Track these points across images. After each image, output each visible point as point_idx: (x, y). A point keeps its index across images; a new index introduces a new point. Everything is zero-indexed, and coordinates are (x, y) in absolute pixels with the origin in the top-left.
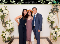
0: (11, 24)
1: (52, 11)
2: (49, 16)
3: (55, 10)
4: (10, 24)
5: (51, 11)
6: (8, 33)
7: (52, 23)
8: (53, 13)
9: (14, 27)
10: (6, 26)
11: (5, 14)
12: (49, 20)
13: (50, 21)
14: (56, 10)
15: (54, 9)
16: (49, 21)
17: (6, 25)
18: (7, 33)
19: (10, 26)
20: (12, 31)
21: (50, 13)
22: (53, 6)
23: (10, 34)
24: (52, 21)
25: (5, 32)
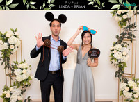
0: (26, 69)
1: (120, 40)
2: (112, 51)
3: (126, 36)
4: (22, 69)
5: (116, 40)
6: (18, 91)
7: (121, 66)
8: (122, 43)
9: (31, 77)
10: (12, 75)
11: (12, 47)
12: (112, 59)
13: (117, 63)
14: (128, 38)
15: (123, 34)
16: (114, 61)
17: (13, 71)
18: (15, 90)
19: (22, 74)
20: (27, 86)
21: (114, 45)
22: (122, 27)
23: (22, 93)
24: (120, 63)
25: (11, 89)
